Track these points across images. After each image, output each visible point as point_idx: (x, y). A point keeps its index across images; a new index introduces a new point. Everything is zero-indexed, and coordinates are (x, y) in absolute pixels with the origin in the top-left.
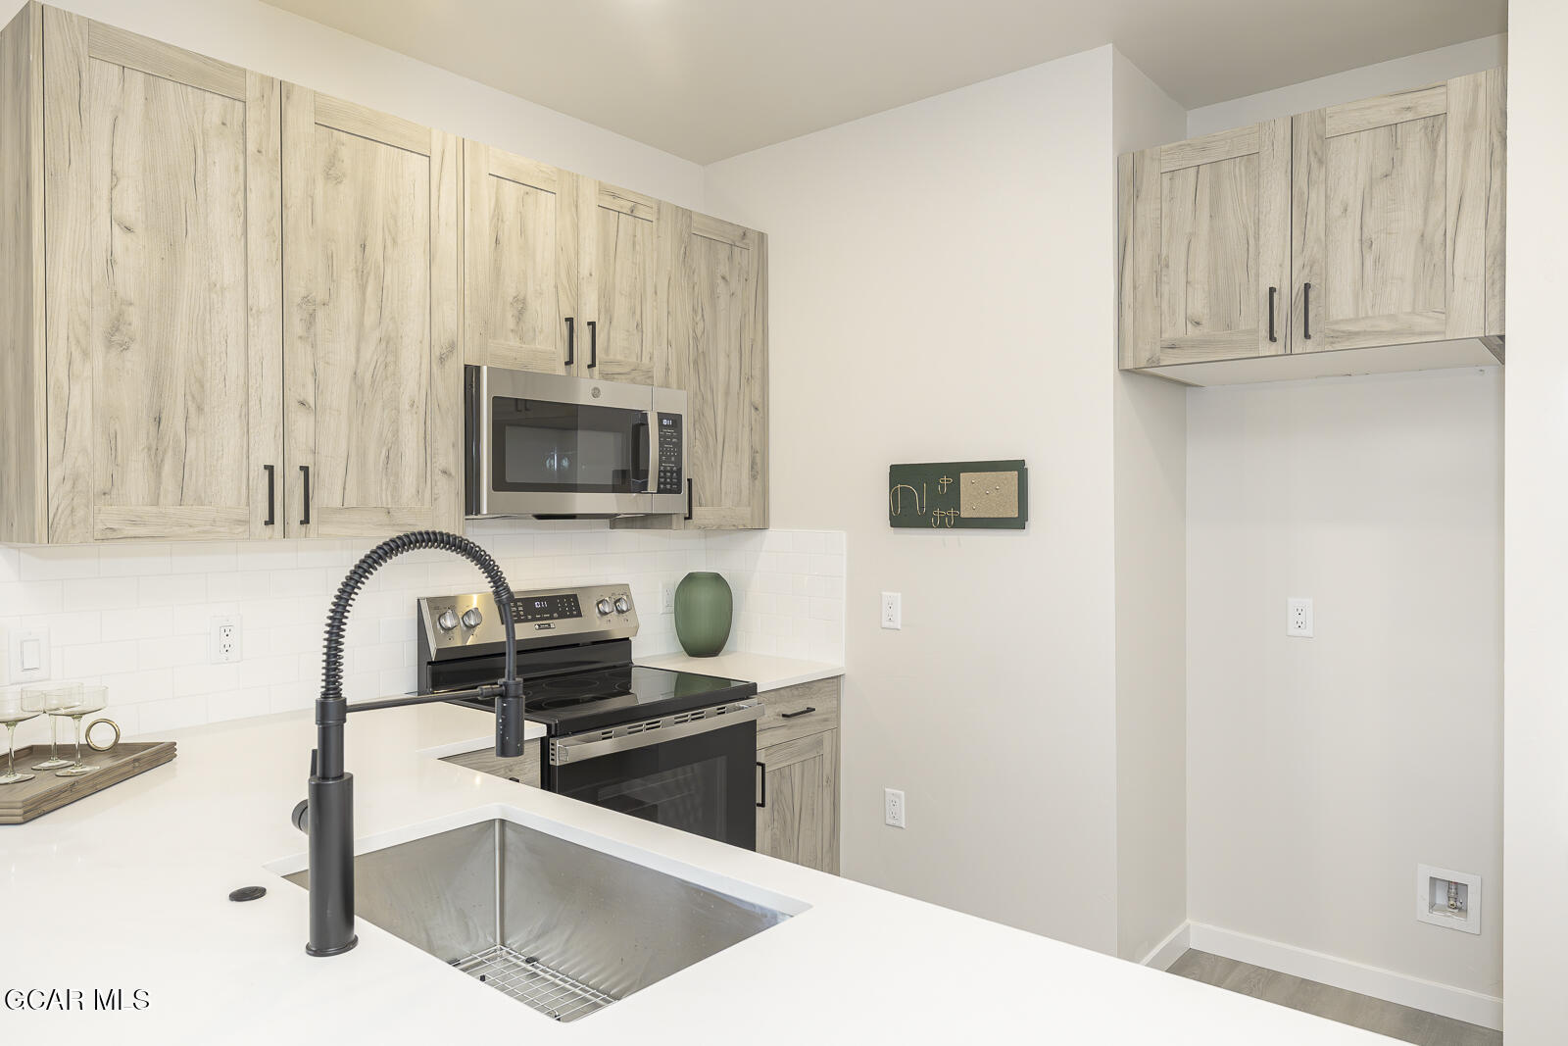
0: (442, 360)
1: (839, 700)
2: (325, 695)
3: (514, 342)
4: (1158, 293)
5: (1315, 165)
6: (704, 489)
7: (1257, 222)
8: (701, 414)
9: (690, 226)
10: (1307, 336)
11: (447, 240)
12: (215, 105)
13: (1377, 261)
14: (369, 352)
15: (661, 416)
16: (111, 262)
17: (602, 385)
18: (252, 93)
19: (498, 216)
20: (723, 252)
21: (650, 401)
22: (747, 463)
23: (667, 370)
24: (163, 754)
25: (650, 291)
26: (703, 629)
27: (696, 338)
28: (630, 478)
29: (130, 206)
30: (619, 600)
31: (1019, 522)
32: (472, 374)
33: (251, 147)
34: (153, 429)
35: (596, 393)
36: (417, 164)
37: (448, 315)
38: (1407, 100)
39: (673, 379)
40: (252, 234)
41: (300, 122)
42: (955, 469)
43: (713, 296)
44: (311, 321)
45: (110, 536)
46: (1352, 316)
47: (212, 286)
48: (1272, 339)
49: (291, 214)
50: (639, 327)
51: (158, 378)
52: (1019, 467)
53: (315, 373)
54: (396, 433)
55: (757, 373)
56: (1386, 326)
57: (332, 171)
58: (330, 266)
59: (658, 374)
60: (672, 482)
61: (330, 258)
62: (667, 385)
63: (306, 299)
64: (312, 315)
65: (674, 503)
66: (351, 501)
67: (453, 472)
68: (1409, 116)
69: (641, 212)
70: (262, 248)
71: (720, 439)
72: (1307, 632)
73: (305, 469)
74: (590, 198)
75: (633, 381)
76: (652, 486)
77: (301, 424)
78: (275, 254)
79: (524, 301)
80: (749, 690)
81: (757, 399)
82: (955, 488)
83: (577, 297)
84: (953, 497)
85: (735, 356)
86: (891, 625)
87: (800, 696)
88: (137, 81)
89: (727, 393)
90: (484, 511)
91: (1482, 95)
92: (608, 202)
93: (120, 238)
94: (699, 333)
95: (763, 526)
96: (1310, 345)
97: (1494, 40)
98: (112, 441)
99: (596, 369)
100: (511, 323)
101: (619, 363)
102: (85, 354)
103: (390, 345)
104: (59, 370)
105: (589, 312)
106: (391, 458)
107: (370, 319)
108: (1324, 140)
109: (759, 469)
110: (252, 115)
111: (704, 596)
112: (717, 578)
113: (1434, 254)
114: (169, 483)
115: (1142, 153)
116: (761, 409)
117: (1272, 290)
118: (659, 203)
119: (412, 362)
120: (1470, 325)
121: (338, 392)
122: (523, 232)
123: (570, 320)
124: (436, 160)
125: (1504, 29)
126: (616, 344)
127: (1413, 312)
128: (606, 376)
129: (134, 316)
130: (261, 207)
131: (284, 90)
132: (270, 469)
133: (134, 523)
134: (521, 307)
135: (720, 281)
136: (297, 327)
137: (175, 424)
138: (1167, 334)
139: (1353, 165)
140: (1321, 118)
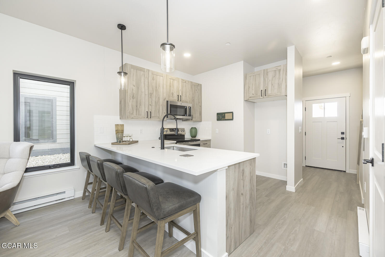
0: (164, 100)
1: (210, 143)
2: (162, 127)
3: (172, 98)
4: (249, 91)
5: (266, 75)
6: (194, 116)
7: (260, 82)
8: (193, 107)
9: (192, 84)
10: (266, 96)
11: (165, 86)
12: (142, 72)
13: (273, 87)
14: (157, 99)
15: (189, 107)
16: (133, 90)
17: (182, 103)
18: (146, 70)
19: (170, 84)
20: (196, 87)
21: (187, 105)
22: (199, 114)
23: (189, 101)
24: (137, 142)
25: (187, 92)
26: (194, 134)
27: (193, 98)
28: (185, 114)
29: (134, 84)
30: (183, 130)
31: (232, 119)
32: (167, 102)
33: (145, 77)
34: (136, 107)
35: (181, 104)
36: (162, 78)
37: (165, 94)
38: (277, 68)
39: (190, 102)
40: (146, 86)
41: (150, 74)
42: (225, 113)
43: (195, 92)
44: (151, 96)
45: (132, 118)
46: (270, 93)
47: (142, 92)
48: (262, 96)
49: (149, 84)
50: (186, 96)
51: (137, 102)
52: (232, 113)
53: (151, 101)
54: (160, 108)
55: (200, 102)
56: (274, 94)
57: (153, 79)
58: (153, 90)
59: (188, 102)
60: (190, 115)
61: (153, 88)
62: (189, 103)
63: (151, 93)
64: (151, 95)
65: (190, 118)
66: (155, 116)
67: (165, 113)
68: (277, 69)
69: (186, 82)
70: (146, 88)
71: (196, 110)
72: (269, 133)
73: (151, 112)
74: (180, 81)
75: (185, 103)
76: (188, 115)
77: (150, 107)
78: (148, 88)
79: (173, 93)
80: (199, 140)
81: (200, 105)
82: (225, 116)
83: (179, 92)
84: (224, 117)
85: (198, 100)
86: (217, 133)
87: (206, 142)
88: (135, 70)
89: (197, 104)
90: (169, 117)
91: (285, 67)
92: (182, 81)
93: (134, 87)
94: (193, 97)
95: (201, 121)
96: (266, 97)
97: (286, 60)
98: (133, 108)
99: (181, 101)
100: (172, 96)
101: (183, 100)
102: (130, 99)
103: (159, 98)
104: (128, 101)
105: (180, 94)
106: (159, 111)
107: (157, 95)
108: (268, 72)
109: (201, 114)
110: (145, 73)
111: (193, 130)
112: (195, 128)
113: (279, 85)
114: (138, 113)
115: (247, 74)
116: (201, 106)
117: (262, 90)
118: (188, 81)
119: (161, 100)
120: (284, 94)
121: (154, 104)
122: (173, 85)
123: (178, 95)
124: (164, 77)
125: (287, 59)
126: (183, 98)
127: (277, 93)
128: (182, 102)
129: (135, 95)
130: (146, 83)
131: (149, 70)
132: (147, 112)
133: (135, 117)
134: (173, 94)
135: (196, 91)
136: (150, 96)
137: (138, 107)
138: (250, 96)
139: (271, 75)
140: (267, 70)
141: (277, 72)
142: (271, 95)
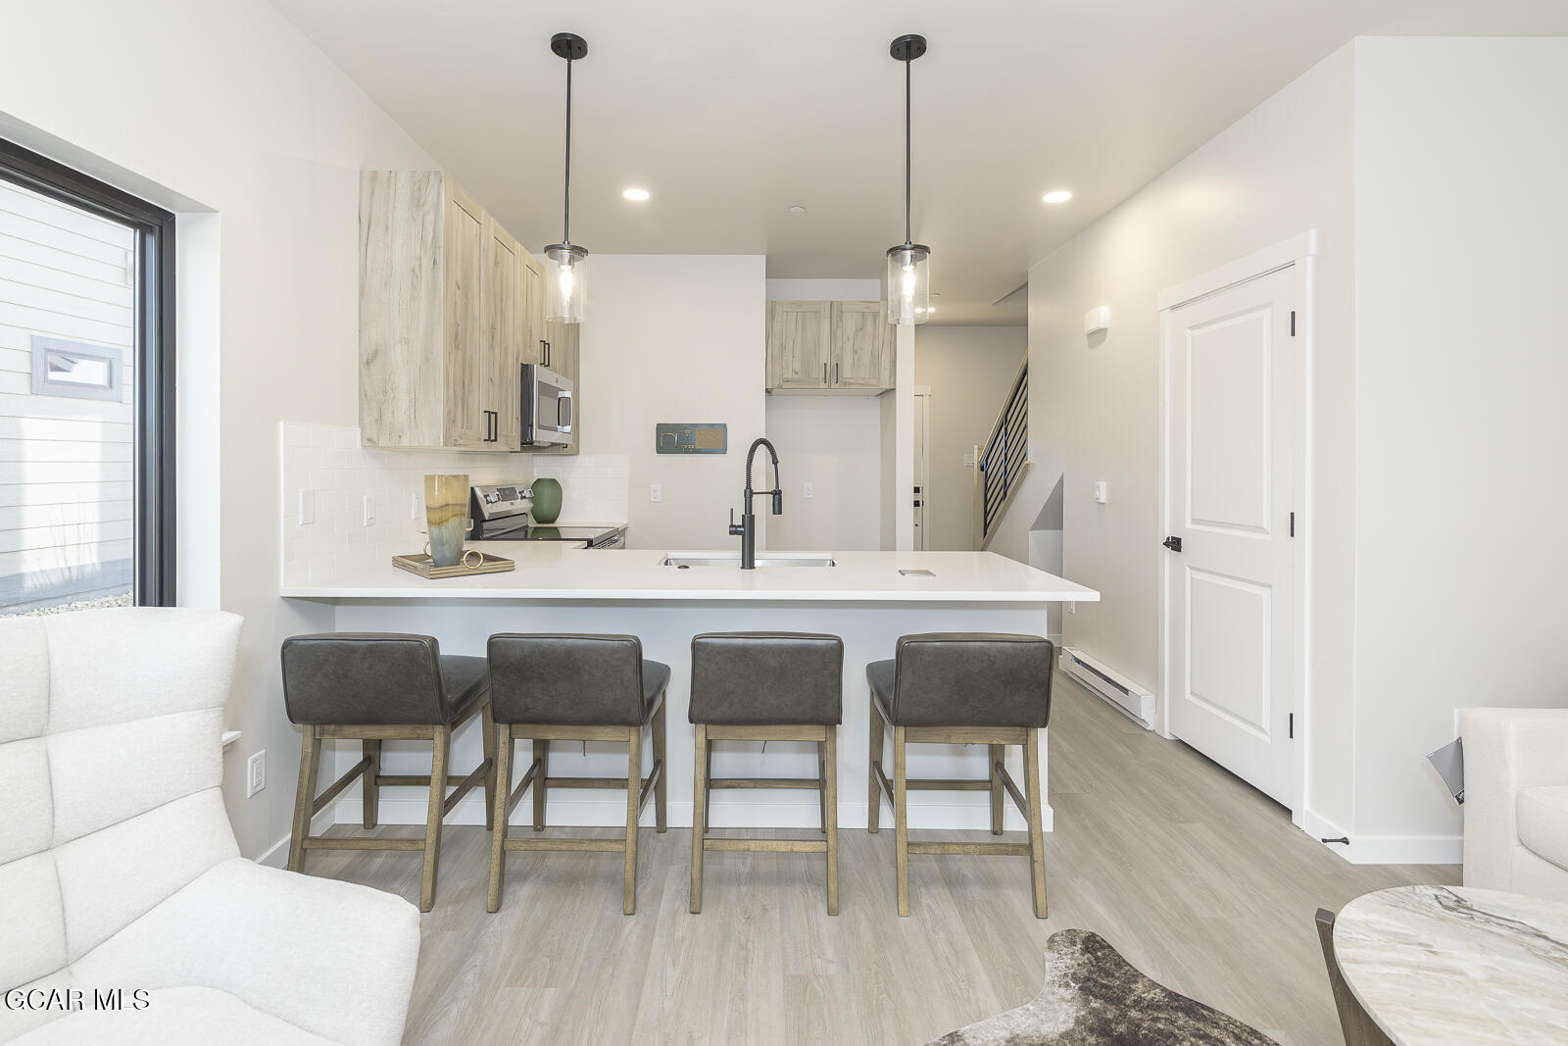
0: (516, 360)
3: (530, 352)
4: (781, 359)
5: (839, 320)
7: (819, 338)
10: (837, 382)
11: (518, 299)
12: (475, 225)
13: (858, 358)
16: (456, 304)
17: (558, 377)
18: (483, 218)
19: (527, 287)
26: (546, 507)
29: (459, 277)
31: (723, 451)
36: (512, 258)
37: (518, 335)
38: (867, 304)
42: (693, 427)
44: (493, 338)
46: (852, 377)
48: (825, 382)
52: (723, 426)
53: (493, 365)
54: (507, 396)
55: (577, 373)
56: (860, 382)
57: (496, 261)
58: (496, 310)
61: (496, 305)
63: (492, 326)
64: (493, 335)
67: (518, 417)
68: (868, 308)
72: (811, 496)
79: (531, 331)
82: (692, 436)
84: (691, 439)
86: (655, 500)
93: (458, 293)
95: (577, 453)
96: (838, 386)
98: (455, 395)
99: (548, 365)
106: (506, 409)
107: (503, 338)
108: (842, 313)
109: (577, 423)
110: (482, 229)
111: (546, 491)
112: (554, 481)
113: (874, 358)
114: (465, 418)
115: (776, 302)
117: (825, 364)
119: (510, 361)
120: (886, 384)
121: (497, 376)
122: (532, 296)
123: (542, 342)
124: (516, 257)
127: (869, 378)
129: (460, 331)
133: (460, 437)
134: (531, 334)
138: (785, 376)
139: (850, 323)
140: (841, 304)
141: (869, 321)
142: (852, 381)
